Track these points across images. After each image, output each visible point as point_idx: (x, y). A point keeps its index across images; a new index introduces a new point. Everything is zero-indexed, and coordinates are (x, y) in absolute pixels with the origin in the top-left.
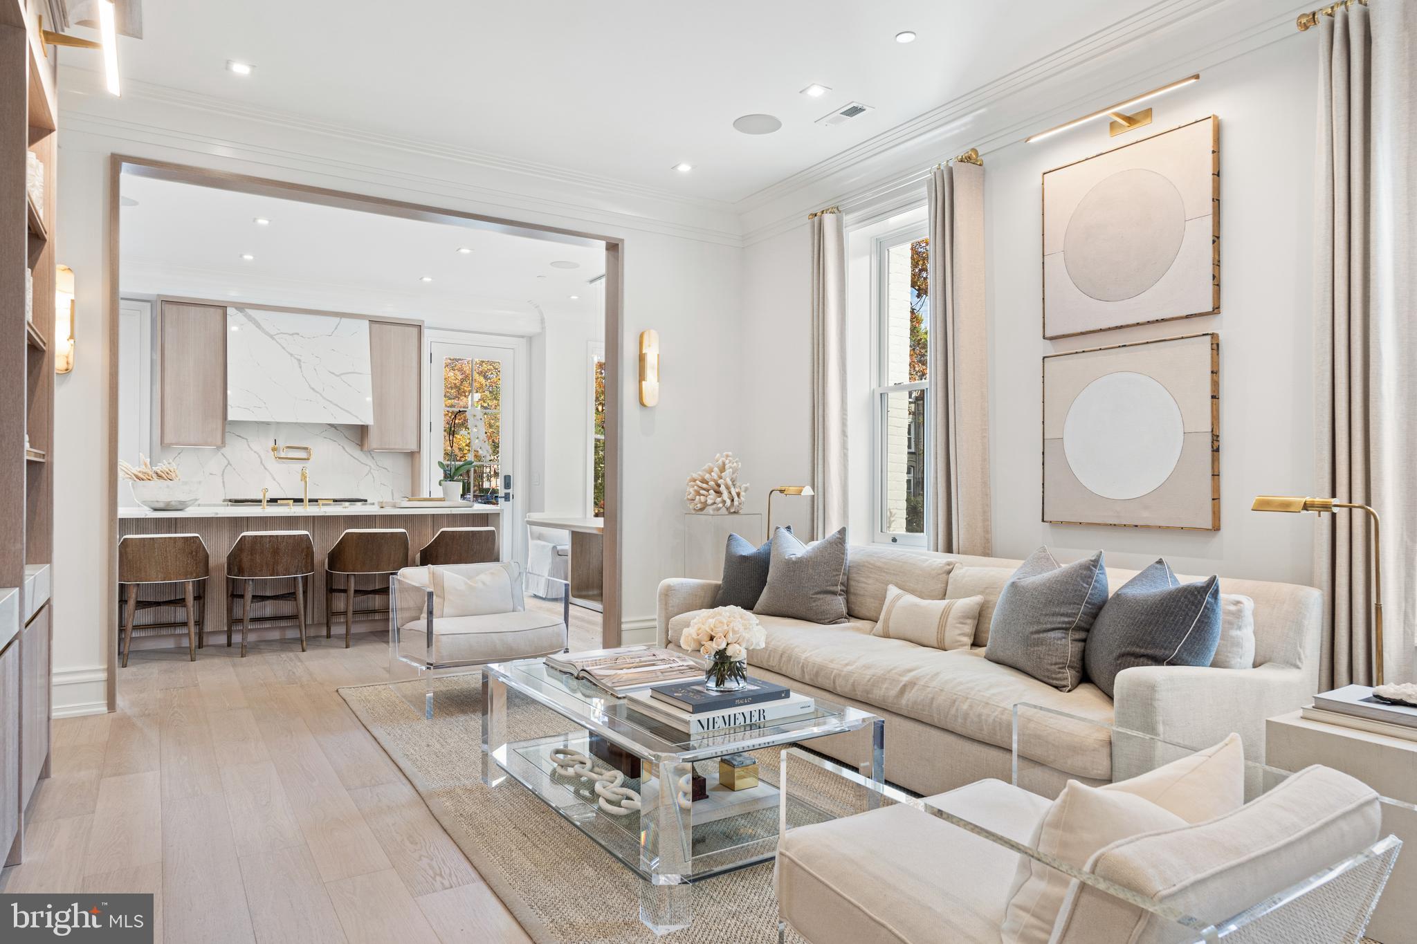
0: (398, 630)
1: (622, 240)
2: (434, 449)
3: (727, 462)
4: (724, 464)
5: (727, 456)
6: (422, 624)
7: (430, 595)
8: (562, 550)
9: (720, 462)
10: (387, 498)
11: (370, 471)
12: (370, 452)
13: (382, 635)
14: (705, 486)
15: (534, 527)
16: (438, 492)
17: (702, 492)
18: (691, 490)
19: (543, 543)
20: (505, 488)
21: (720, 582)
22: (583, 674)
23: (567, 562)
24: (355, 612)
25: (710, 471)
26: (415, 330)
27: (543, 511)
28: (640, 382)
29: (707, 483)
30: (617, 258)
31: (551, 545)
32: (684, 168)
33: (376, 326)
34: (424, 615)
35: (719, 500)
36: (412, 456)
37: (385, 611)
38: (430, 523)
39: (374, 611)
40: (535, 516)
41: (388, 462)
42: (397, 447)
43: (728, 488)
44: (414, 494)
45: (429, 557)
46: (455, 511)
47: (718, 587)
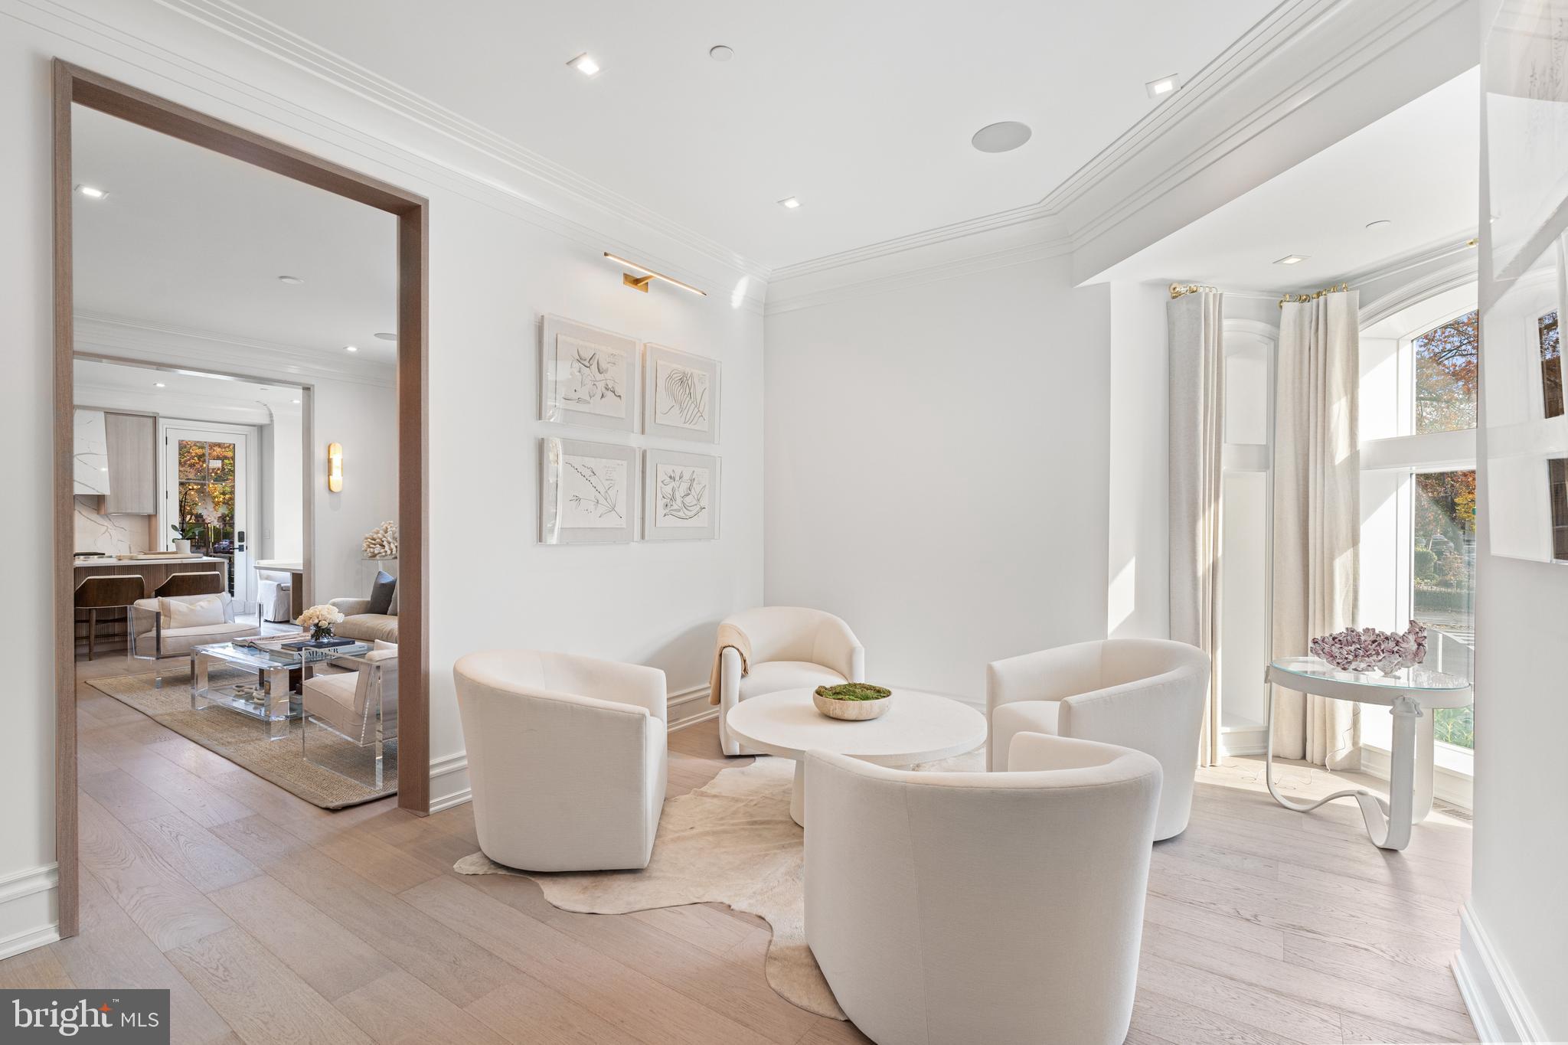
0: (135, 640)
1: (313, 386)
2: (169, 514)
3: (389, 527)
4: (387, 528)
5: (390, 523)
6: (153, 633)
7: (158, 615)
8: (285, 587)
9: (384, 527)
10: (125, 553)
11: (107, 530)
12: (107, 516)
13: (123, 651)
14: (373, 542)
15: (262, 571)
16: (172, 548)
17: (372, 546)
18: (365, 545)
19: (270, 582)
20: (239, 541)
21: (369, 599)
22: (251, 644)
23: (289, 595)
24: (97, 637)
25: (378, 533)
26: (150, 421)
27: (273, 559)
28: (329, 475)
29: (374, 540)
30: (309, 396)
31: (277, 583)
32: (352, 349)
33: (111, 418)
34: (155, 628)
35: (382, 550)
36: (150, 519)
37: (124, 634)
38: (164, 571)
39: (114, 635)
40: (264, 563)
41: (125, 523)
42: (133, 511)
43: (389, 543)
44: (151, 547)
45: (163, 592)
46: (185, 561)
47: (368, 602)
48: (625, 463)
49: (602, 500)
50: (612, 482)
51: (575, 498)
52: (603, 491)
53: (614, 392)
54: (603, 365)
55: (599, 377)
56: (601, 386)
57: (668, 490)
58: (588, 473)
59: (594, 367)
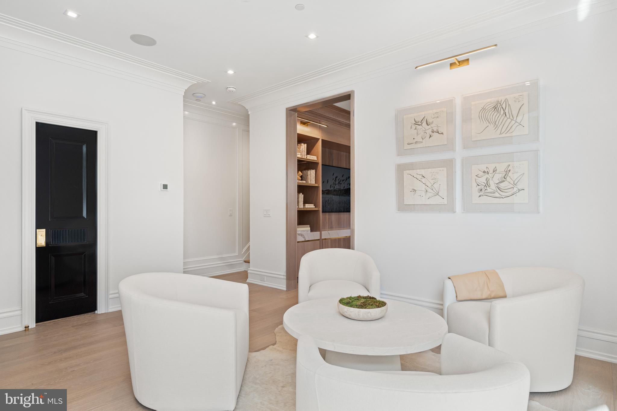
48: (445, 169)
49: (429, 190)
50: (436, 180)
51: (413, 190)
52: (430, 185)
53: (438, 132)
54: (430, 121)
55: (428, 127)
56: (429, 132)
57: (483, 180)
58: (419, 177)
59: (424, 124)
